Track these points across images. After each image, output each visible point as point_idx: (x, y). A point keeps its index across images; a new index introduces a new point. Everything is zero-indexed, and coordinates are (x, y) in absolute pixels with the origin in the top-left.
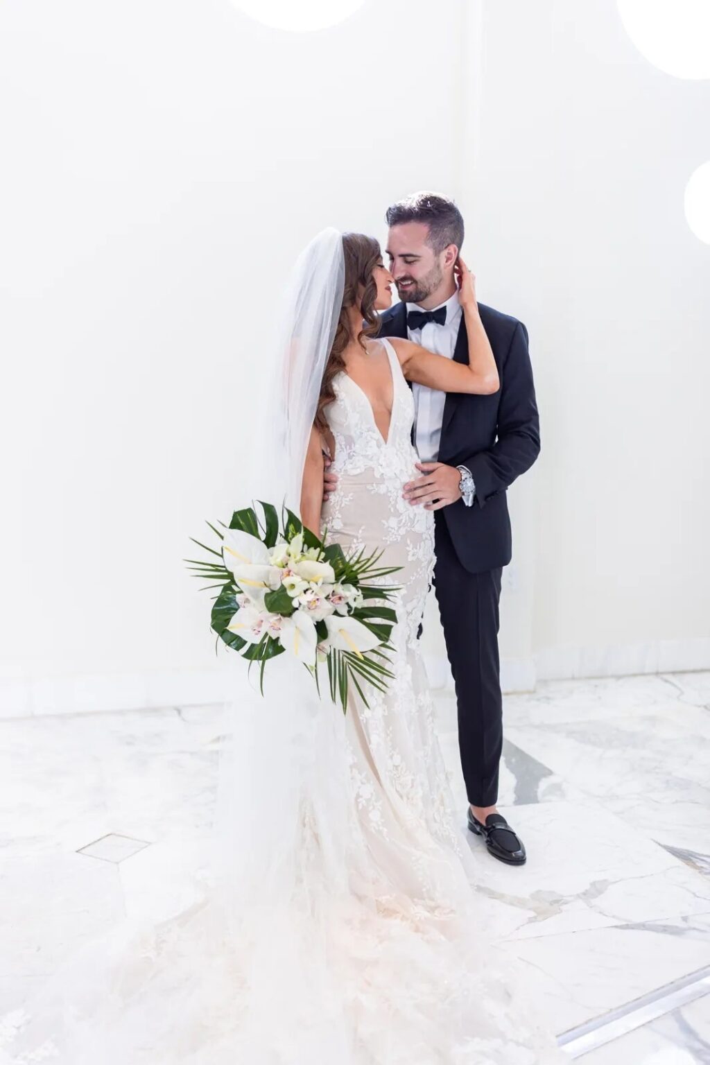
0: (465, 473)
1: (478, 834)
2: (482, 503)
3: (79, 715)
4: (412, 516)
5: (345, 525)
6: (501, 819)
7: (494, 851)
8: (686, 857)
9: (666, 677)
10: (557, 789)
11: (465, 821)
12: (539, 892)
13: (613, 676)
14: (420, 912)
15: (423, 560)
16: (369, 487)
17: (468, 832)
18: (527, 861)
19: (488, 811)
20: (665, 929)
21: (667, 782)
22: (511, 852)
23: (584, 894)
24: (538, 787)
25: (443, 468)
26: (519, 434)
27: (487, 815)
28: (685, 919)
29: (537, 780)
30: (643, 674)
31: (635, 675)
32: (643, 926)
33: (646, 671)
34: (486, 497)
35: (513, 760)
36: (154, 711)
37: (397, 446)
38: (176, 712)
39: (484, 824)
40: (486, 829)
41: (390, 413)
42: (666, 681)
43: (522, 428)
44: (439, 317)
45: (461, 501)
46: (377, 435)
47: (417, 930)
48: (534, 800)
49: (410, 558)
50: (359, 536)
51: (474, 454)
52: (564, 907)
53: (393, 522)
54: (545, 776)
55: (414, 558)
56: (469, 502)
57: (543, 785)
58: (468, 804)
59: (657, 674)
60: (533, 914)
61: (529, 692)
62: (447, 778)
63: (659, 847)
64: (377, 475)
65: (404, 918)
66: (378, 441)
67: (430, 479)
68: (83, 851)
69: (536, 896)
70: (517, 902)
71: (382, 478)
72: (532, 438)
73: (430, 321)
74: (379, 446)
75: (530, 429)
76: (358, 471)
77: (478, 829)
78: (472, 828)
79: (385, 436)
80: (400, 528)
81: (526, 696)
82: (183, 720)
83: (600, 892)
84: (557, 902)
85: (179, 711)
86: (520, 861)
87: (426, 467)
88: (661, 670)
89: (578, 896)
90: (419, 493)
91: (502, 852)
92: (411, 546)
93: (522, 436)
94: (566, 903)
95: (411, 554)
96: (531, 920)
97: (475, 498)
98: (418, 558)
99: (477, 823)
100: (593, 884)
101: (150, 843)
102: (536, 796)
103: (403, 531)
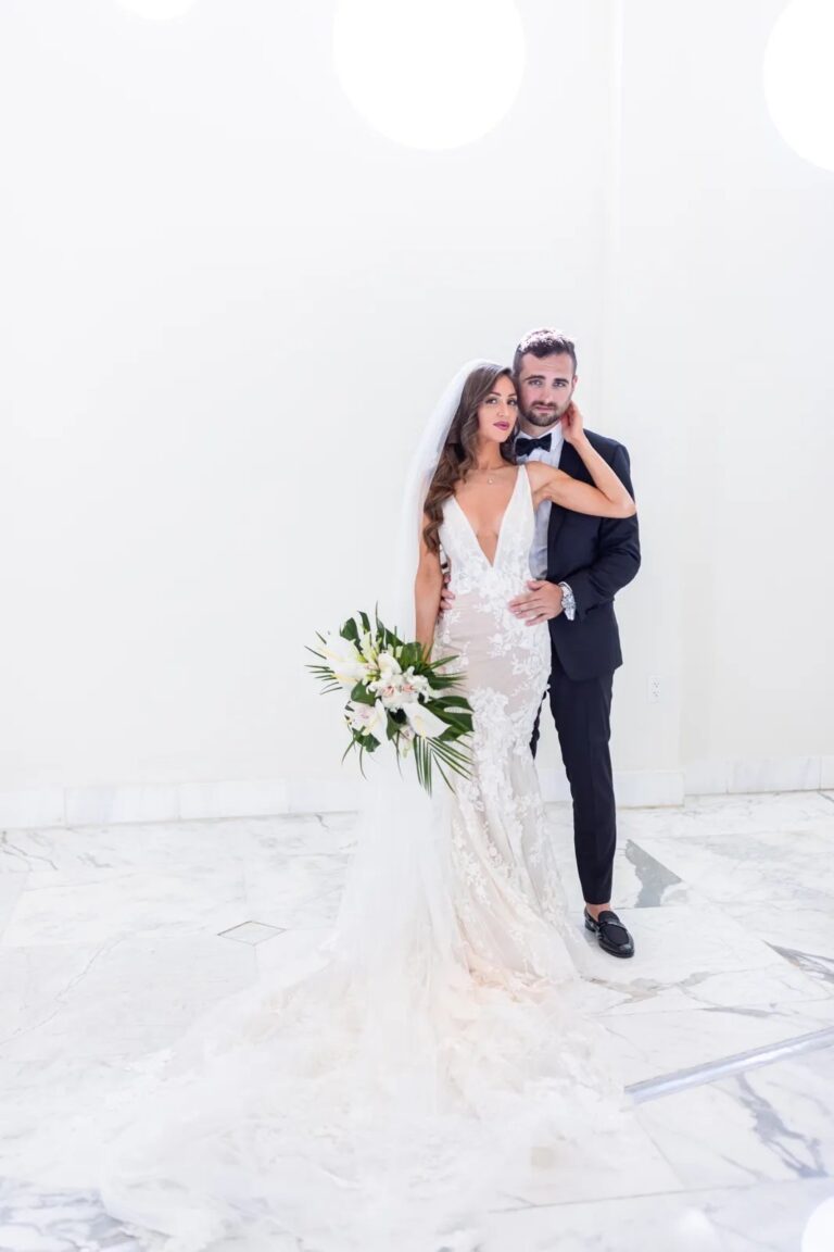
0: (566, 589)
1: (593, 931)
2: (583, 616)
3: (223, 819)
4: (518, 633)
5: (453, 640)
6: (613, 916)
7: (606, 946)
8: (791, 956)
9: (828, 794)
10: (682, 894)
11: (583, 919)
12: (639, 980)
13: (771, 792)
14: (517, 984)
15: (528, 673)
16: (475, 607)
17: (584, 929)
18: (635, 954)
19: (601, 908)
20: (750, 1013)
21: (796, 891)
22: (619, 945)
23: (683, 983)
24: (662, 892)
25: (549, 586)
26: (618, 551)
27: (600, 911)
28: (772, 1005)
29: (663, 887)
30: (803, 791)
31: (795, 791)
32: (731, 1010)
33: (807, 787)
34: (587, 611)
35: (644, 869)
36: (294, 817)
37: (504, 568)
38: (317, 819)
39: (597, 920)
40: (599, 925)
41: (497, 537)
42: (828, 798)
43: (622, 546)
44: (545, 443)
45: (562, 615)
46: (483, 558)
47: (515, 999)
48: (657, 904)
49: (515, 672)
50: (464, 650)
51: (575, 572)
52: (659, 993)
53: (498, 638)
54: (673, 883)
55: (520, 672)
56: (570, 615)
57: (669, 891)
58: (584, 904)
59: (819, 790)
60: (629, 996)
61: (677, 807)
62: (558, 874)
63: (769, 949)
64: (482, 595)
65: (505, 989)
66: (484, 564)
67: (536, 595)
68: (226, 934)
69: (636, 983)
70: (620, 987)
71: (486, 600)
72: (632, 555)
73: (536, 447)
74: (484, 568)
75: (629, 546)
76: (465, 592)
77: (592, 925)
78: (588, 926)
79: (491, 557)
80: (504, 644)
81: (673, 810)
82: (324, 825)
83: (698, 982)
84: (654, 988)
85: (320, 818)
86: (628, 954)
87: (535, 586)
88: (823, 787)
89: (677, 984)
90: (524, 607)
91: (610, 945)
92: (517, 661)
93: (620, 553)
94: (663, 989)
95: (516, 668)
96: (626, 1001)
97: (577, 613)
98: (524, 673)
99: (591, 919)
100: (693, 975)
101: (284, 930)
102: (659, 900)
103: (508, 647)
